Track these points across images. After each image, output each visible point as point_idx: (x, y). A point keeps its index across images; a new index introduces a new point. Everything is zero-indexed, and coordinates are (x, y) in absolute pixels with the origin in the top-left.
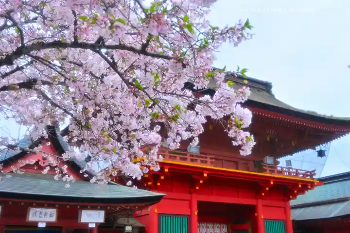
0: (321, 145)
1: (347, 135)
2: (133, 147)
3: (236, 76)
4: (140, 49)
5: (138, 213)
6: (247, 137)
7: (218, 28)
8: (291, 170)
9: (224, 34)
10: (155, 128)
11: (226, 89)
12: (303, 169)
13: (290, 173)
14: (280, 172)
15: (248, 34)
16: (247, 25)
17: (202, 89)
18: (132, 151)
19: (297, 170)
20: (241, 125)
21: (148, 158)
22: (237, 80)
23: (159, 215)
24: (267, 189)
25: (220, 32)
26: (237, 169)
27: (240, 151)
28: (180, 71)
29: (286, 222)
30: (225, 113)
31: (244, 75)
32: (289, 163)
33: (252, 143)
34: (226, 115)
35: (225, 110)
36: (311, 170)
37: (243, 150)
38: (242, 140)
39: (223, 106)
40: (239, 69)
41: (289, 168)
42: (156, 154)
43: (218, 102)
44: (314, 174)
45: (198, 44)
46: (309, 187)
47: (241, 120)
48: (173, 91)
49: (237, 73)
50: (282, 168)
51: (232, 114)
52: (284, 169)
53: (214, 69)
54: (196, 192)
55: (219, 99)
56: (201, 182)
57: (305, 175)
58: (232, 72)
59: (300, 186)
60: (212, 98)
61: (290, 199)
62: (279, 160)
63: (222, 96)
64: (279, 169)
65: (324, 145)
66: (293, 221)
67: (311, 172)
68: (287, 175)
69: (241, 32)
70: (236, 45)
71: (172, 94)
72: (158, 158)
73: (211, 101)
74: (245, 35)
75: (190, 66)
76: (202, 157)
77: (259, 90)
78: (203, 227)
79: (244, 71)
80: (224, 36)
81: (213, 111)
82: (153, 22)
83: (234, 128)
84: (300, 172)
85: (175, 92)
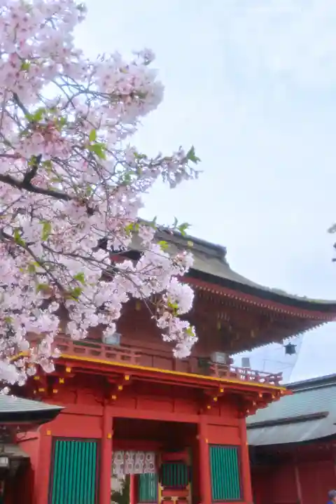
0: (290, 338)
1: (324, 324)
2: (13, 335)
3: (172, 233)
4: (22, 181)
5: (20, 435)
6: (184, 329)
7: (145, 157)
8: (249, 372)
9: (155, 166)
10: (50, 306)
11: (157, 253)
12: (266, 371)
13: (247, 377)
14: (234, 375)
15: (191, 169)
16: (191, 156)
17: (121, 251)
18: (13, 340)
19: (257, 372)
20: (176, 310)
21: (36, 353)
22: (175, 239)
23: (54, 438)
24: (215, 399)
25: (148, 163)
26: (174, 369)
27: (174, 350)
28: (82, 219)
29: (239, 448)
30: (153, 290)
31: (185, 233)
32: (246, 361)
33: (193, 339)
34: (154, 293)
35: (153, 285)
36: (276, 373)
37: (178, 349)
38: (177, 333)
39: (151, 279)
40: (176, 221)
41: (246, 370)
42: (49, 346)
43: (143, 271)
44: (280, 379)
45: (115, 178)
46: (273, 397)
47: (177, 302)
48: (74, 252)
49: (173, 228)
50: (237, 369)
51: (165, 291)
52: (240, 371)
53: (139, 221)
54: (111, 403)
55: (146, 268)
56: (120, 388)
57: (268, 380)
58: (165, 226)
59: (261, 396)
60: (135, 266)
61: (245, 415)
62: (232, 357)
63: (151, 264)
64: (232, 370)
65: (294, 337)
66: (250, 447)
67: (275, 376)
68: (242, 380)
69: (181, 166)
70: (173, 185)
71: (73, 255)
72: (53, 351)
73: (134, 270)
74: (188, 171)
75: (100, 214)
76: (123, 351)
77: (208, 256)
78: (119, 458)
79: (184, 226)
80: (155, 169)
81: (136, 286)
82: (39, 135)
83: (166, 313)
84: (261, 375)
85: (76, 253)
